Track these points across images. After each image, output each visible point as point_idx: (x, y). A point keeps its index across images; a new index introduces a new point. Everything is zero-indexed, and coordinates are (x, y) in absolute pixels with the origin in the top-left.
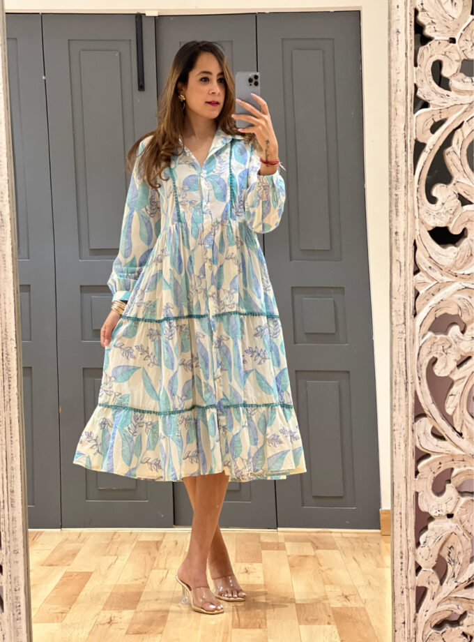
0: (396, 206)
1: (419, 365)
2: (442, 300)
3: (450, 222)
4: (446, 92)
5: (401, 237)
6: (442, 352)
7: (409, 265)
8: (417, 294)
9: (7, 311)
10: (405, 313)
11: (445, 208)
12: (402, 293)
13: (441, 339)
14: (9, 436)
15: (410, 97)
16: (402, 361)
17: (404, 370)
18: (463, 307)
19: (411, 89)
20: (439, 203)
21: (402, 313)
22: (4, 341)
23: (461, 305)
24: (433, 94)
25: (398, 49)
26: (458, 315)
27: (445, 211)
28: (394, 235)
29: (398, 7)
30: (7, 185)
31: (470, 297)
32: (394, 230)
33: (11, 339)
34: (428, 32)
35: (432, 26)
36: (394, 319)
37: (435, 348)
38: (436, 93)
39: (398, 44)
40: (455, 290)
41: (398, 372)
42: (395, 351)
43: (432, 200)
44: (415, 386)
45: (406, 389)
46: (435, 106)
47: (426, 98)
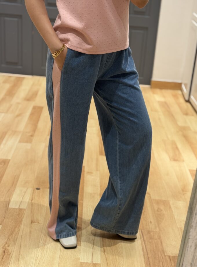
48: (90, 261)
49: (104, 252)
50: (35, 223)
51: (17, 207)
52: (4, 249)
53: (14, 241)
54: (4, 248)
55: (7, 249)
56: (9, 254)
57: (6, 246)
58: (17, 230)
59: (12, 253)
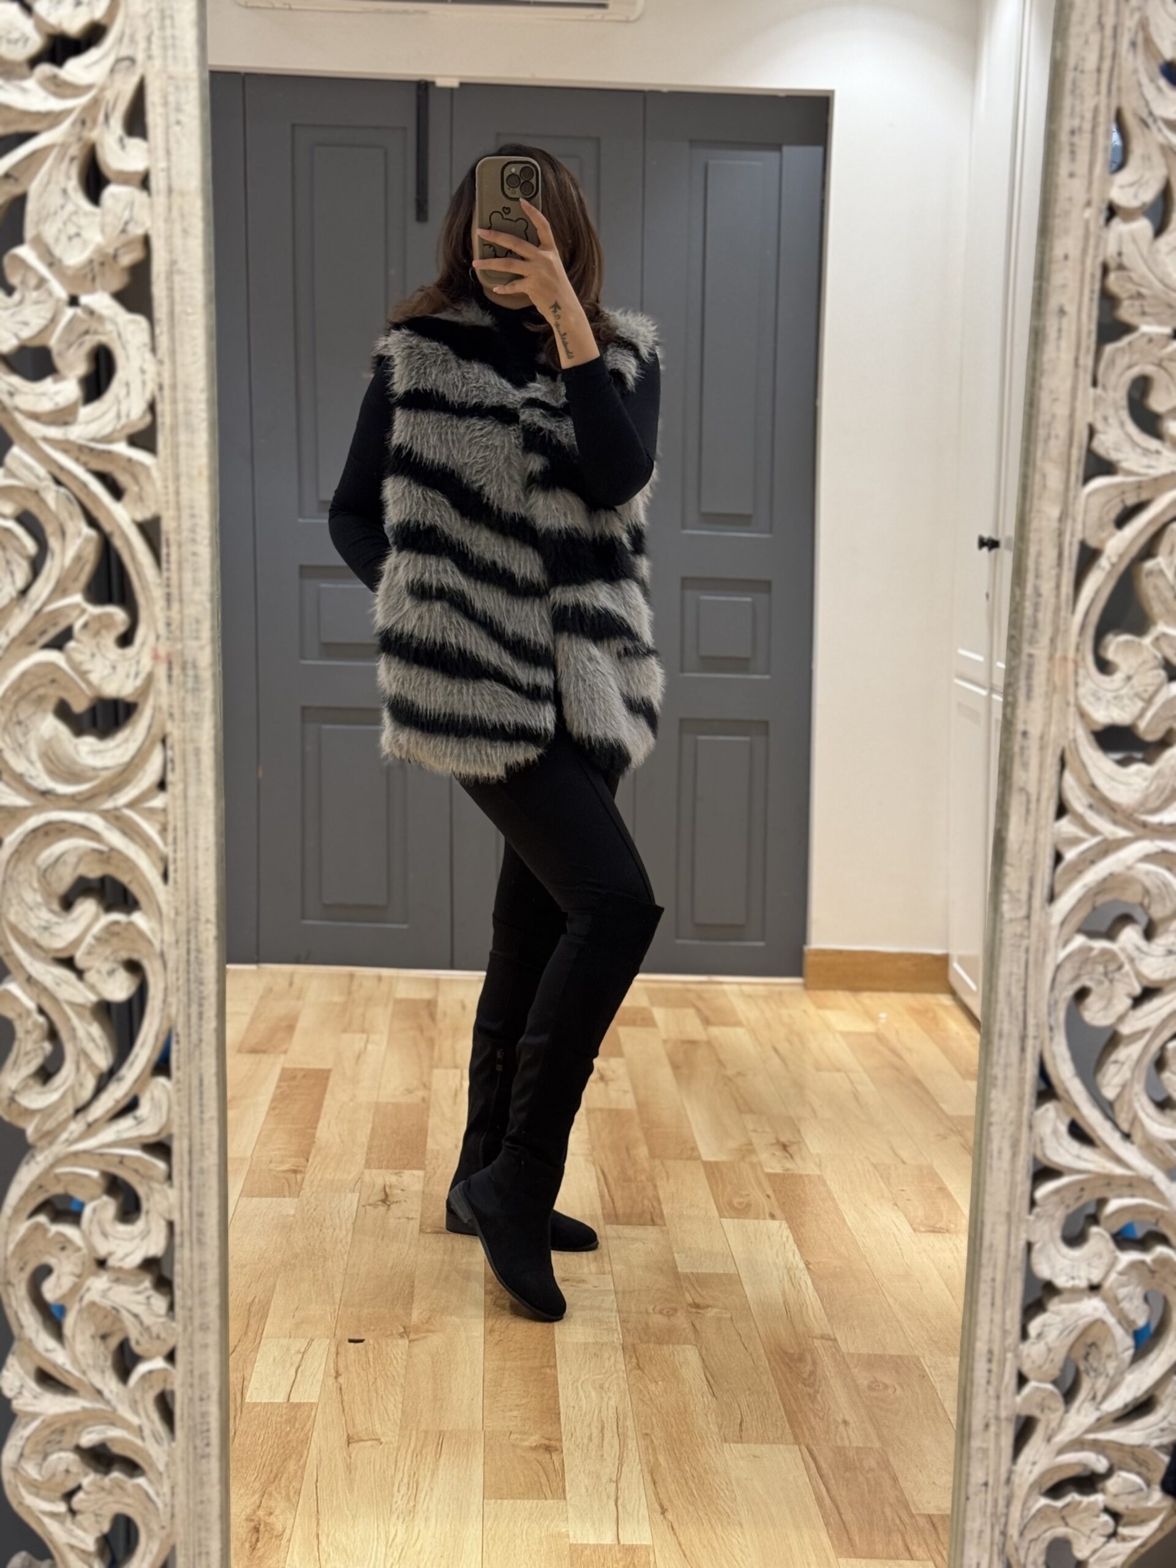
0: (1029, 677)
1: (1052, 1002)
2: (1111, 875)
3: (1141, 715)
4: (1153, 444)
5: (1033, 744)
6: (1102, 978)
7: (1048, 800)
8: (1058, 858)
9: (201, 862)
10: (1030, 897)
11: (1132, 687)
12: (1027, 857)
13: (1104, 952)
14: (196, 1111)
15: (1078, 454)
16: (1016, 992)
17: (1020, 1009)
18: (1154, 891)
19: (1082, 433)
20: (1118, 676)
21: (1024, 897)
22: (192, 924)
23: (1148, 883)
24: (1127, 447)
25: (1058, 349)
26: (1142, 905)
27: (1131, 693)
28: (1018, 737)
29: (1066, 257)
30: (208, 605)
31: (1169, 869)
32: (1020, 727)
33: (208, 921)
34: (1126, 313)
35: (1137, 303)
36: (1006, 908)
37: (1089, 968)
38: (1135, 444)
39: (1059, 338)
40: (1141, 854)
41: (1006, 1012)
42: (1004, 969)
43: (1104, 666)
44: (1042, 1043)
45: (1023, 1049)
46: (1129, 473)
47: (1114, 456)
48: (609, 1539)
49: (663, 1513)
50: (362, 1444)
51: (280, 1398)
52: (252, 1524)
53: (288, 1498)
54: (252, 1520)
55: (266, 1524)
56: (277, 1536)
57: (261, 1513)
58: (292, 1466)
59: (288, 1531)
